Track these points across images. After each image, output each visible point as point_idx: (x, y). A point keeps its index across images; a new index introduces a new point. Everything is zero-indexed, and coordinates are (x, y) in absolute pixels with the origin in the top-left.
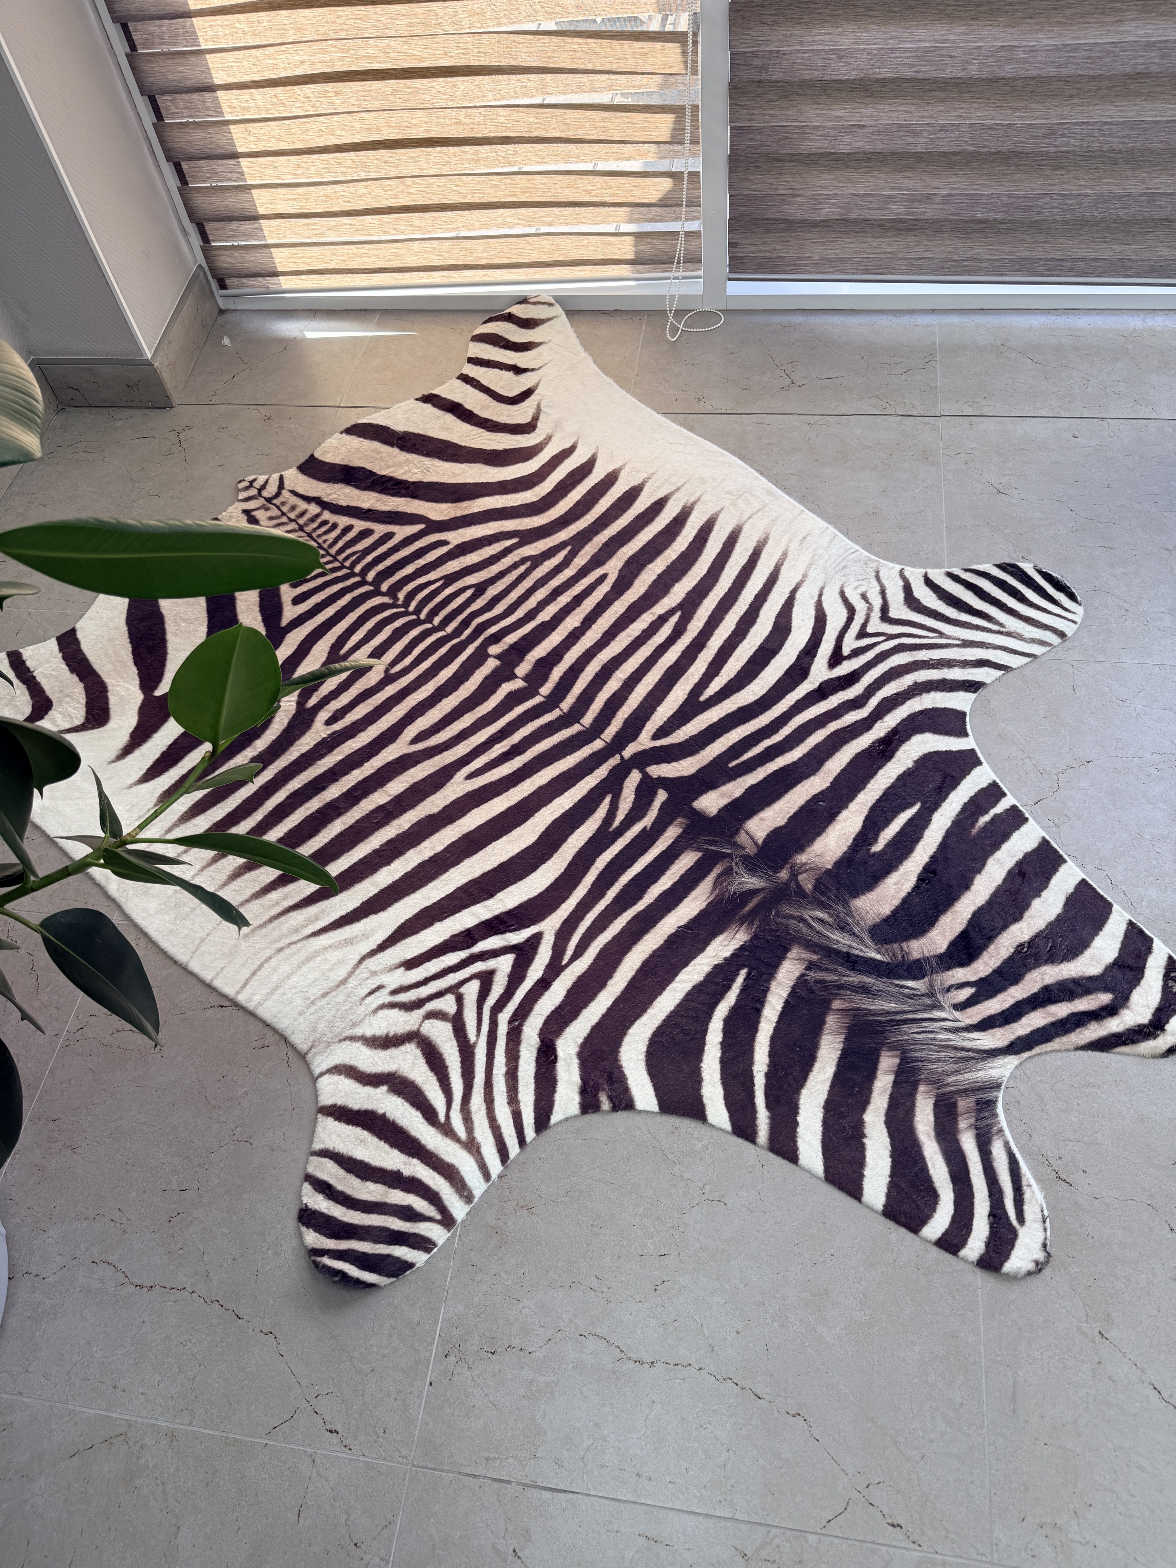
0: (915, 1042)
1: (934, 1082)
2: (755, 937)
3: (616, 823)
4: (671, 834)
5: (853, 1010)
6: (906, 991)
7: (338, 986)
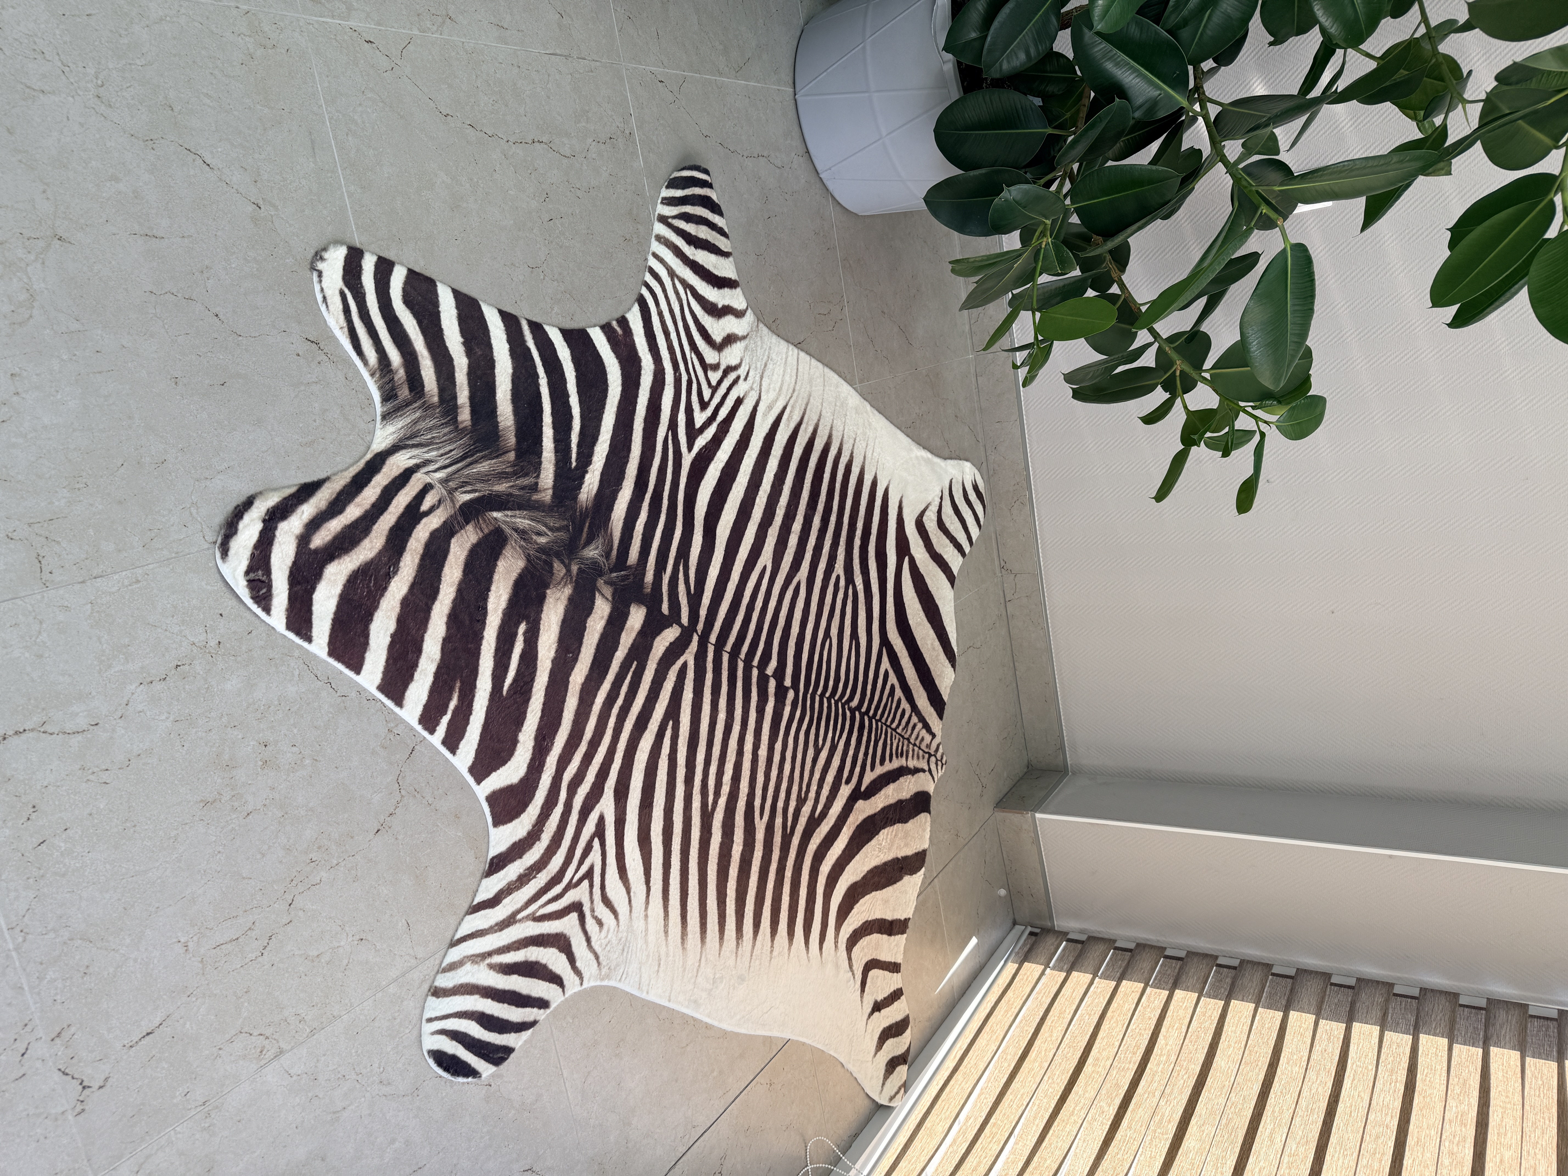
0: (451, 441)
1: (428, 408)
2: (575, 498)
3: (681, 568)
4: (649, 577)
5: (501, 455)
6: (469, 488)
7: (763, 373)
